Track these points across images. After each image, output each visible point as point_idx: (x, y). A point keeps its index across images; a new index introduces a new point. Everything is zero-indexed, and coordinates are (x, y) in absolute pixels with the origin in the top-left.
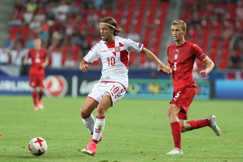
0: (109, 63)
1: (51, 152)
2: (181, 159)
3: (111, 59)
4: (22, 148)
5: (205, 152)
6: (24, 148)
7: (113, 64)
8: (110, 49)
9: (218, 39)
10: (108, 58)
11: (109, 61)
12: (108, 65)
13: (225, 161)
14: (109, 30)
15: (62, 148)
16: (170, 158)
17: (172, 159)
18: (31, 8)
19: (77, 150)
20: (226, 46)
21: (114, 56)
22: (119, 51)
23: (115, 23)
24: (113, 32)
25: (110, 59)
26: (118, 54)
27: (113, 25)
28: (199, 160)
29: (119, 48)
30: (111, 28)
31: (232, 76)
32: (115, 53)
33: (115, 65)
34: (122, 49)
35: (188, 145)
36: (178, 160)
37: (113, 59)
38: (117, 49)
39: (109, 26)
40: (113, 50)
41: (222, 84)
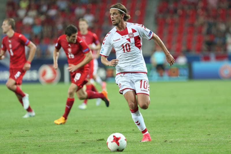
0: (124, 50)
1: (52, 133)
2: (169, 135)
3: (126, 45)
4: (26, 131)
5: (190, 127)
6: (28, 131)
7: (129, 50)
8: (124, 36)
9: (192, 26)
10: (123, 45)
11: (123, 47)
12: (123, 52)
13: (209, 135)
14: (119, 15)
15: (62, 130)
16: (160, 134)
17: (161, 135)
18: (24, 5)
19: (75, 130)
20: (200, 32)
21: (129, 42)
22: (133, 37)
23: (124, 9)
24: (123, 17)
25: (124, 45)
26: (132, 40)
27: (123, 11)
28: (185, 135)
29: (132, 34)
30: (121, 13)
31: (207, 59)
32: (129, 40)
33: (131, 50)
34: (136, 35)
35: (174, 122)
36: (166, 135)
37: (128, 45)
38: (131, 36)
39: (120, 11)
40: (127, 37)
41: (199, 66)
